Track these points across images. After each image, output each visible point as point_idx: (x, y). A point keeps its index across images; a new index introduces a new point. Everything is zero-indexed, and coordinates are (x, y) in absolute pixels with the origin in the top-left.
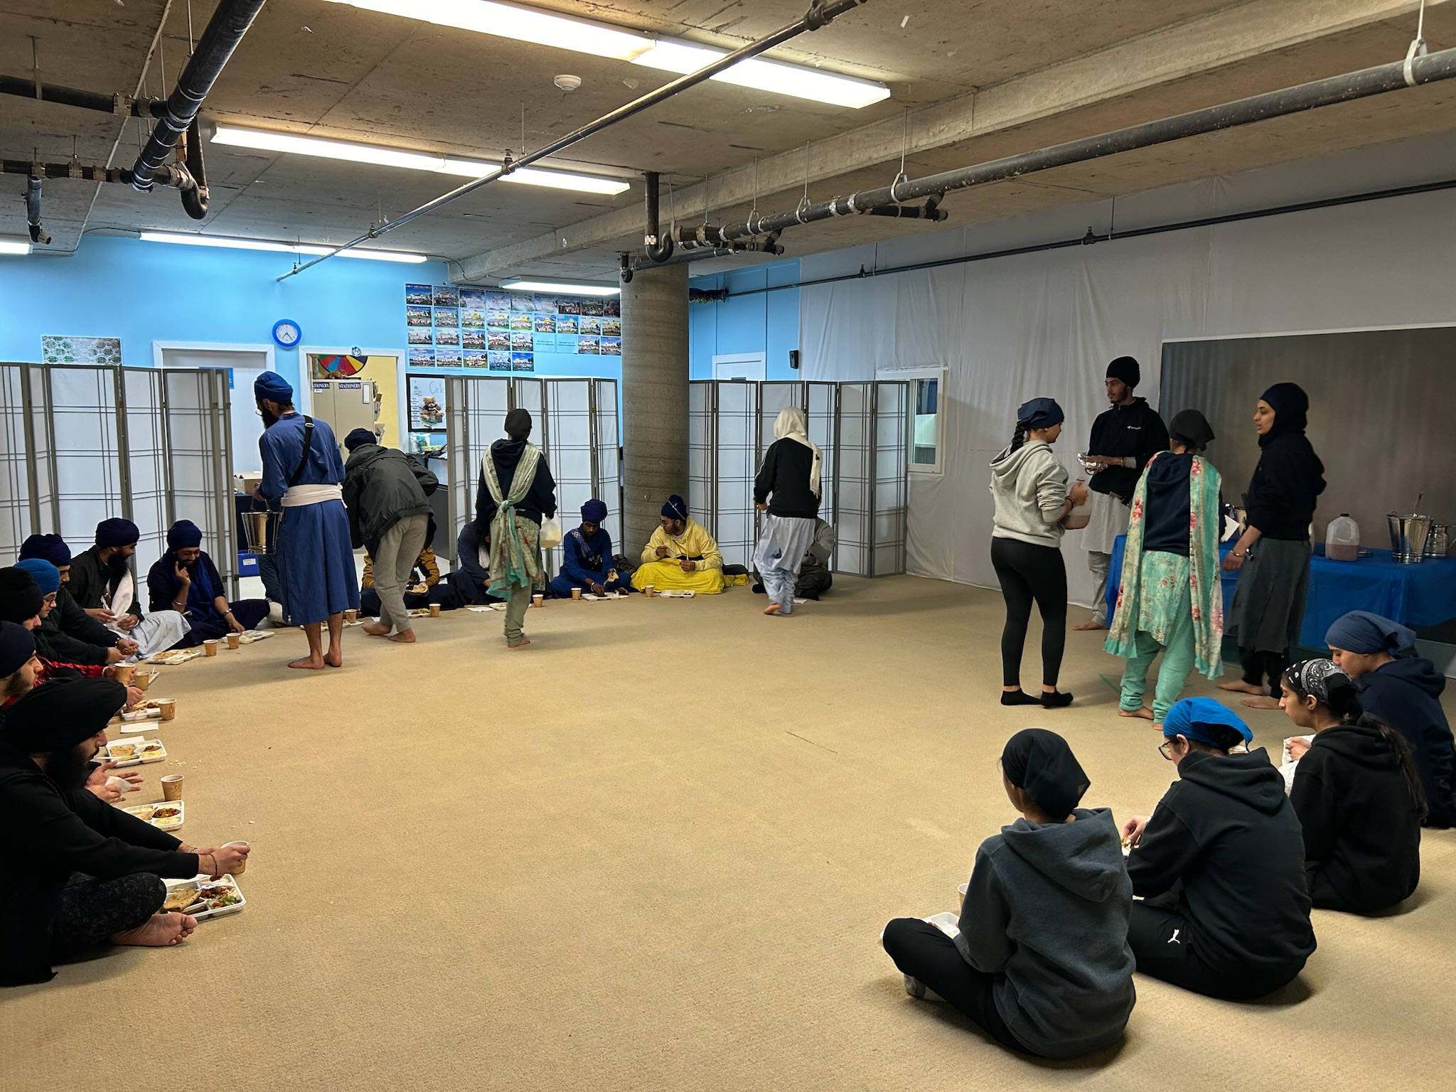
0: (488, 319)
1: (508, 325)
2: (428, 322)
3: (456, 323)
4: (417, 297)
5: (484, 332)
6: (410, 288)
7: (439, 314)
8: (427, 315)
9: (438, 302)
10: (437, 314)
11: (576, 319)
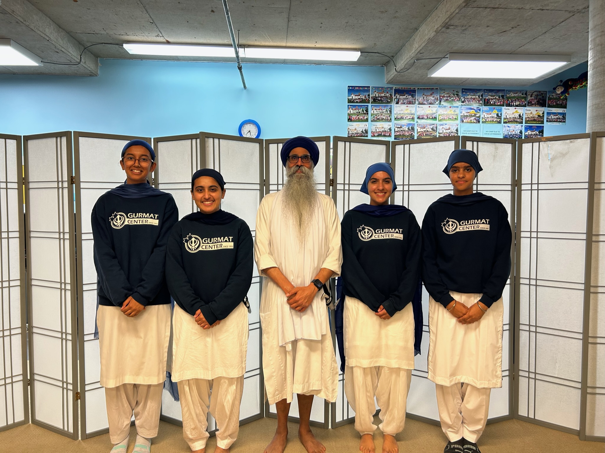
0: (417, 114)
1: (435, 118)
2: (366, 118)
3: (389, 118)
4: (356, 97)
5: (414, 124)
6: (352, 90)
7: (375, 111)
8: (365, 112)
9: (375, 100)
10: (373, 110)
11: (501, 110)
